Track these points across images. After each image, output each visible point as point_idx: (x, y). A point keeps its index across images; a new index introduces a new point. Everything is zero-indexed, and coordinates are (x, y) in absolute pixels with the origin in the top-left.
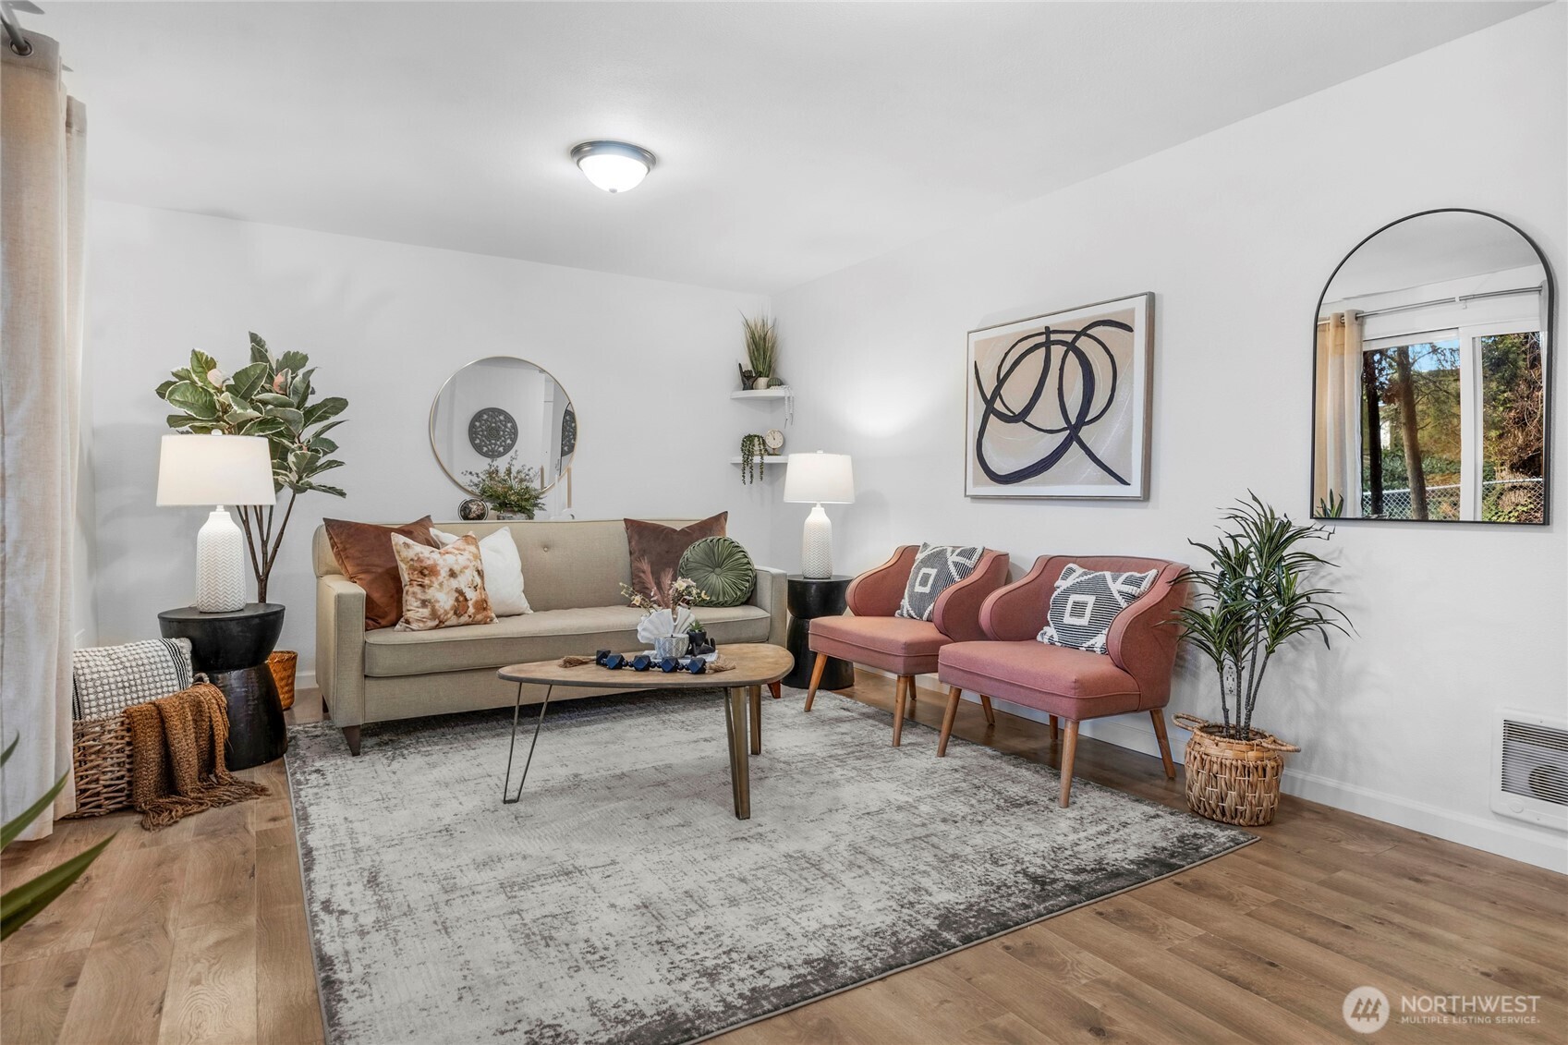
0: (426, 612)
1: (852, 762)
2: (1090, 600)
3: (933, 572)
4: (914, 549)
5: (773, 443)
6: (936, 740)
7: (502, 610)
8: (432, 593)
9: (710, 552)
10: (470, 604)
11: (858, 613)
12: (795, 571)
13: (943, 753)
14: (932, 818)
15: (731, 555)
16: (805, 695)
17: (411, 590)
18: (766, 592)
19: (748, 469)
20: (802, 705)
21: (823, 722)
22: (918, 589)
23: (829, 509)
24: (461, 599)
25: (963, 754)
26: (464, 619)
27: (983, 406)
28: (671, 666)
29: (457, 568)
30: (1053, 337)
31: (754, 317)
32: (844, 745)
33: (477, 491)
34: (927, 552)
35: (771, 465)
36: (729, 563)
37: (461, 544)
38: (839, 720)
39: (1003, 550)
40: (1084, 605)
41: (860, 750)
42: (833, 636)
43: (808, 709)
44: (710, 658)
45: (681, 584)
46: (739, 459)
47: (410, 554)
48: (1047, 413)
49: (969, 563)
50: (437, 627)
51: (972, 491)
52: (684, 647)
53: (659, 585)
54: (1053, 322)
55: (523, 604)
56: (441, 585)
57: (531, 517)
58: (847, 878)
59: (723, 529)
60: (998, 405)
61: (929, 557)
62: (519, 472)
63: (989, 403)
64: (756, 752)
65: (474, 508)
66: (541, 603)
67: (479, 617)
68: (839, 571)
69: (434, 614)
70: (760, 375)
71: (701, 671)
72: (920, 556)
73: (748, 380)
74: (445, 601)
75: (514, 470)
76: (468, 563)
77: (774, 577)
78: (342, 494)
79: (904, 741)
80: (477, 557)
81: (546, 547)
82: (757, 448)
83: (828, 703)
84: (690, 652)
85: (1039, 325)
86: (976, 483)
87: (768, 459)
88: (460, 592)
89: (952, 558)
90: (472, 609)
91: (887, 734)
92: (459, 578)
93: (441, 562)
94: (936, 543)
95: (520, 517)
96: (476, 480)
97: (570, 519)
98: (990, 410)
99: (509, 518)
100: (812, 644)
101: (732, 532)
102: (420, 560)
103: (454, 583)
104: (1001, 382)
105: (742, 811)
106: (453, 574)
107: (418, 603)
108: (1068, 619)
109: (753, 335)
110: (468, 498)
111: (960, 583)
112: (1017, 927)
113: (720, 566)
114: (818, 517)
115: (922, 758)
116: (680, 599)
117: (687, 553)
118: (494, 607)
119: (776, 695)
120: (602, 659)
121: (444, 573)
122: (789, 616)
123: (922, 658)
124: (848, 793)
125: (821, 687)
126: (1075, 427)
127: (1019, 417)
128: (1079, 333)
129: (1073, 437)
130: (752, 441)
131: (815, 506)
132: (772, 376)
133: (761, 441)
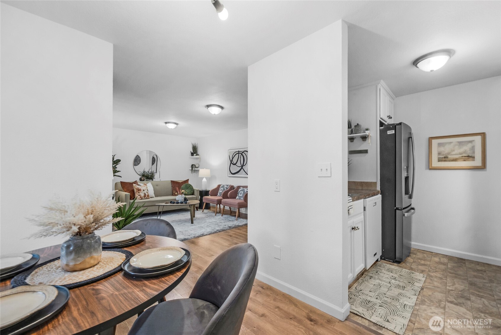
0: (139, 197)
1: (209, 218)
2: (242, 192)
3: (222, 189)
4: (220, 185)
5: (197, 166)
6: (221, 215)
7: (151, 197)
8: (140, 194)
9: (186, 186)
10: (146, 195)
11: (211, 196)
12: (201, 189)
13: (222, 216)
14: (219, 222)
15: (190, 187)
16: (202, 210)
17: (137, 193)
18: (196, 193)
19: (192, 171)
20: (202, 211)
21: (205, 213)
22: (220, 191)
23: (206, 178)
25: (225, 216)
26: (145, 198)
27: (230, 162)
28: (182, 203)
30: (239, 152)
31: (193, 143)
32: (207, 216)
33: (141, 175)
34: (222, 185)
35: (196, 170)
36: (189, 188)
37: (144, 185)
38: (208, 213)
39: (233, 185)
40: (242, 193)
41: (209, 216)
42: (207, 199)
43: (203, 212)
44: (187, 202)
45: (183, 191)
46: (191, 169)
47: (137, 187)
48: (239, 164)
49: (228, 187)
50: (141, 199)
51: (229, 176)
52: (183, 200)
53: (179, 192)
54: (240, 150)
55: (154, 196)
56: (142, 192)
57: (153, 180)
58: (206, 228)
59: (188, 182)
60: (232, 162)
61: (222, 186)
63: (231, 162)
64: (194, 217)
65: (142, 179)
66: (156, 196)
67: (148, 198)
68: (208, 189)
69: (141, 197)
70: (194, 153)
71: (186, 203)
72: (221, 186)
73: (192, 154)
74: (142, 195)
77: (197, 190)
78: (121, 177)
79: (217, 215)
80: (147, 188)
81: (157, 186)
82: (194, 167)
83: (206, 211)
84: (184, 201)
85: (237, 150)
86: (229, 174)
87: (196, 169)
88: (145, 193)
89: (225, 186)
90: (146, 196)
91: (214, 214)
92: (145, 191)
93: (141, 188)
94: (223, 184)
95: (151, 180)
96: (141, 173)
97: (160, 181)
98: (231, 163)
99: (149, 181)
100: (204, 201)
101: (190, 182)
102: (138, 188)
103: (144, 192)
104: (233, 158)
105: (192, 223)
106: (144, 190)
107: (138, 195)
108: (240, 195)
109: (193, 146)
110: (141, 177)
111: (226, 190)
113: (188, 188)
114: (204, 180)
115: (219, 216)
116: (182, 193)
117: (182, 186)
118: (150, 196)
119: (197, 210)
120: (171, 203)
121: (142, 190)
122: (200, 197)
123: (219, 202)
124: (207, 221)
125: (205, 209)
126: (242, 166)
127: (235, 164)
128: (243, 152)
129: (242, 168)
130: (193, 166)
131: (204, 178)
132: (197, 153)
133: (195, 165)
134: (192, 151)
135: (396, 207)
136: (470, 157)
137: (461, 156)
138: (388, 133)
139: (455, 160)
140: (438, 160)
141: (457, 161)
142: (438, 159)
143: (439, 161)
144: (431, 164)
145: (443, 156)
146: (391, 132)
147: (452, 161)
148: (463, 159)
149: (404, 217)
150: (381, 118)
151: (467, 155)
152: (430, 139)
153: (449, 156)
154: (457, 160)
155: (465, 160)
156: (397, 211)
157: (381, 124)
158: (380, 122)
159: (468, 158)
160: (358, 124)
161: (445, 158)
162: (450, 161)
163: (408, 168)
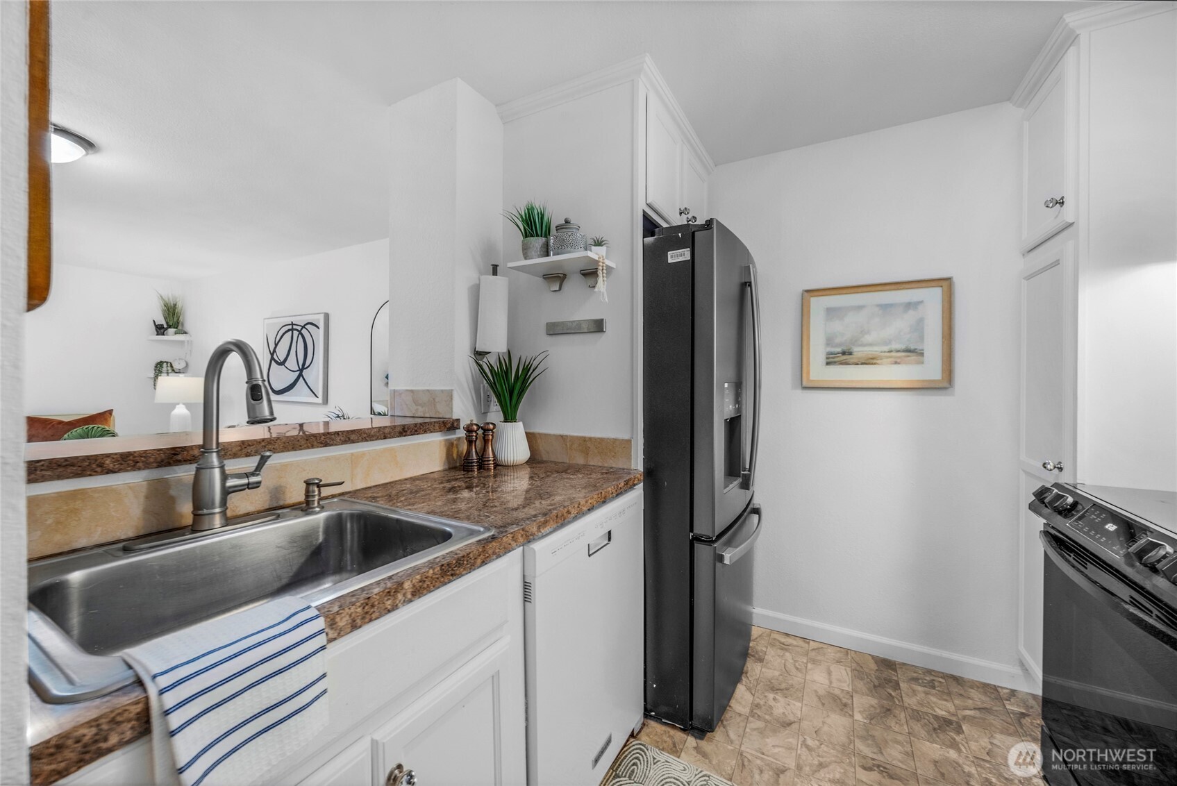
5: (178, 366)
9: (84, 435)
15: (102, 436)
27: (270, 356)
30: (295, 327)
48: (292, 363)
54: (295, 320)
60: (275, 356)
63: (272, 355)
70: (169, 327)
82: (165, 368)
85: (288, 321)
98: (272, 359)
104: (276, 345)
109: (166, 304)
117: (65, 436)
126: (301, 370)
127: (282, 363)
128: (303, 327)
129: (300, 375)
130: (161, 366)
131: (178, 404)
132: (180, 327)
133: (169, 364)
134: (162, 321)
135: (695, 531)
136: (913, 353)
137: (886, 348)
138: (670, 261)
139: (869, 361)
140: (825, 363)
141: (875, 364)
142: (827, 358)
143: (828, 364)
144: (808, 373)
145: (839, 350)
146: (681, 255)
147: (862, 364)
148: (891, 357)
149: (718, 565)
150: (649, 206)
151: (902, 347)
152: (806, 294)
153: (855, 349)
154: (875, 361)
155: (898, 361)
156: (697, 546)
157: (650, 227)
158: (646, 218)
159: (909, 354)
160: (567, 222)
161: (844, 353)
162: (857, 364)
163: (738, 386)
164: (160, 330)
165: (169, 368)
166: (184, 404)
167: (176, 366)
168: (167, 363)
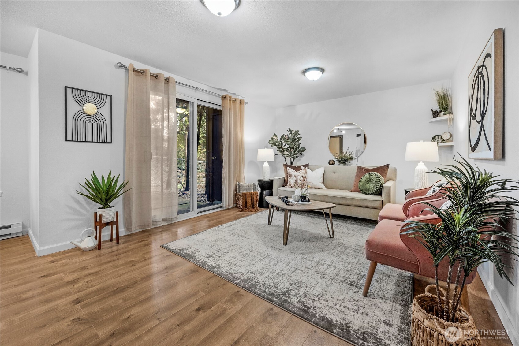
0: (289, 184)
9: (368, 177)
15: (374, 178)
24: (296, 182)
29: (296, 175)
30: (479, 71)
36: (373, 181)
51: (469, 156)
56: (292, 178)
60: (472, 111)
62: (349, 153)
65: (331, 162)
70: (441, 111)
75: (348, 152)
76: (300, 174)
81: (334, 172)
85: (477, 66)
86: (469, 152)
93: (293, 174)
98: (471, 114)
102: (290, 173)
104: (472, 99)
112: (250, 292)
114: (421, 167)
127: (474, 117)
128: (483, 65)
129: (482, 125)
130: (435, 139)
131: (420, 162)
132: (449, 110)
133: (440, 137)
134: (436, 108)
164: (435, 114)
165: (440, 139)
166: (423, 162)
167: (445, 138)
168: (439, 136)
